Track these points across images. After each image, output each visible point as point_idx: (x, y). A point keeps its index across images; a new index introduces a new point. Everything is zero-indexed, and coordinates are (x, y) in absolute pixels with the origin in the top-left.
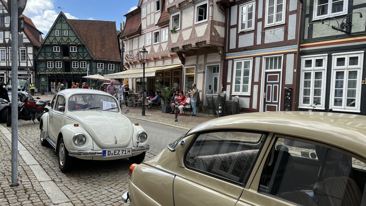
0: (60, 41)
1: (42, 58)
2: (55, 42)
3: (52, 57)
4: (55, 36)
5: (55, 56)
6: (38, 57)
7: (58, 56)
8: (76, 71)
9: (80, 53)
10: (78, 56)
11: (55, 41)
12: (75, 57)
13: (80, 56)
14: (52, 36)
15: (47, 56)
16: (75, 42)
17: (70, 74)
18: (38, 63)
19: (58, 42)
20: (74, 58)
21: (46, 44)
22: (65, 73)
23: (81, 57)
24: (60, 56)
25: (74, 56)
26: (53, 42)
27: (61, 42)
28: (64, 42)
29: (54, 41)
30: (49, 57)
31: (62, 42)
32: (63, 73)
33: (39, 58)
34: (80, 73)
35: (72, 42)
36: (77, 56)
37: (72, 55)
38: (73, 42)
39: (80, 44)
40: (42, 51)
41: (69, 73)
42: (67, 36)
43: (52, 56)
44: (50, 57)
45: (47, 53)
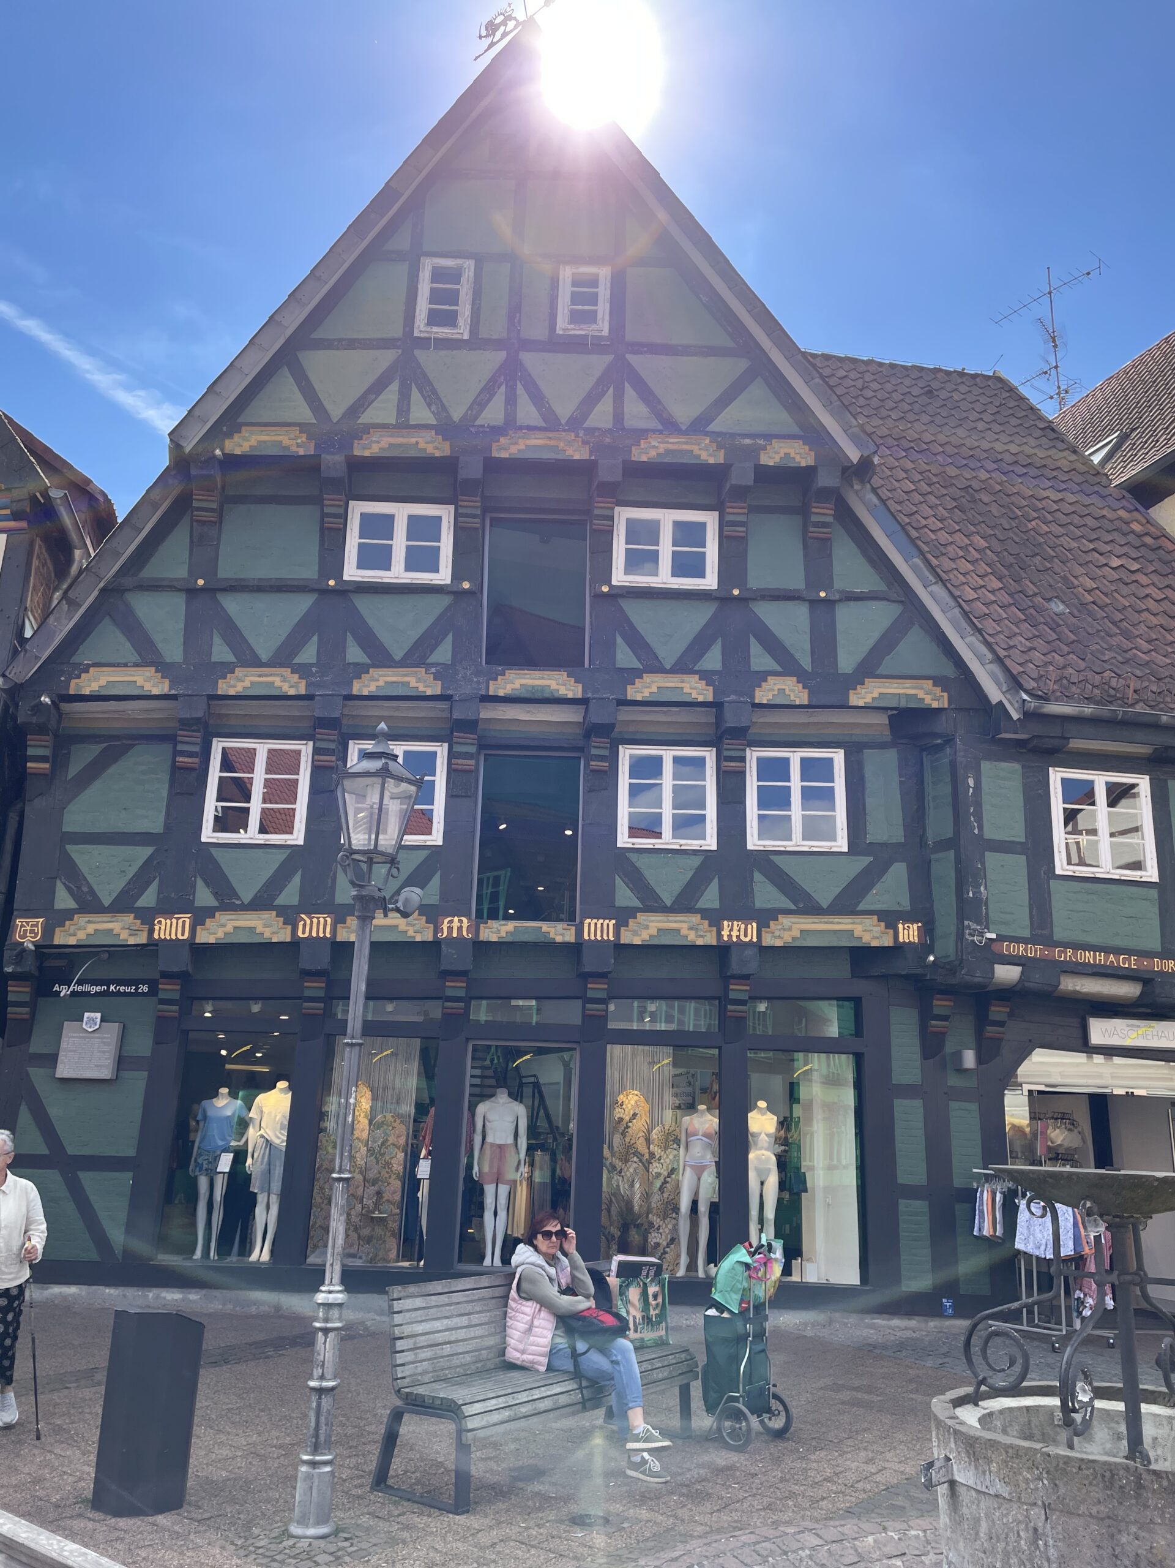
0: (480, 403)
1: (148, 681)
2: (403, 425)
3: (301, 670)
4: (410, 343)
5: (355, 654)
6: (83, 656)
7: (416, 657)
8: (684, 904)
9: (769, 614)
10: (736, 653)
11: (403, 408)
12: (682, 667)
13: (760, 659)
14: (352, 344)
15: (221, 652)
16: (713, 427)
17: (576, 949)
18: (59, 759)
19: (445, 428)
20: (671, 682)
21: (242, 443)
22: (497, 931)
23: (788, 666)
24: (443, 653)
25: (669, 652)
26: (368, 417)
27: (493, 414)
28: (551, 424)
29: (383, 410)
30: (254, 662)
31: (509, 426)
32: (456, 926)
33: (91, 682)
34: (736, 931)
35: (670, 426)
36: (713, 660)
37: (638, 644)
38: (699, 426)
39: (801, 455)
40: (158, 568)
41: (559, 932)
42: (596, 346)
43: (308, 654)
44: (283, 658)
45: (232, 604)
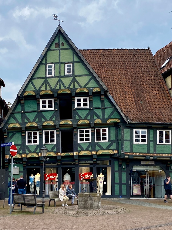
0: (56, 86)
1: (18, 125)
2: (46, 90)
3: (36, 123)
4: (46, 78)
5: (43, 120)
6: (9, 122)
7: (51, 120)
8: (87, 150)
9: (96, 111)
10: (92, 117)
11: (46, 88)
12: (85, 119)
13: (95, 117)
14: (39, 78)
15: (26, 121)
16: (87, 87)
17: (73, 156)
18: (8, 135)
19: (52, 90)
20: (84, 121)
21: (26, 94)
22: (64, 154)
23: (99, 118)
24: (54, 119)
25: (83, 117)
26: (42, 89)
27: (58, 88)
28: (65, 88)
30: (30, 122)
31: (60, 89)
32: (58, 154)
33: (11, 126)
34: (93, 153)
35: (81, 87)
36: (89, 118)
37: (79, 116)
38: (85, 87)
39: (98, 90)
40: (16, 111)
41: (71, 154)
42: (71, 76)
43: (37, 120)
44: (34, 121)
45: (27, 114)
